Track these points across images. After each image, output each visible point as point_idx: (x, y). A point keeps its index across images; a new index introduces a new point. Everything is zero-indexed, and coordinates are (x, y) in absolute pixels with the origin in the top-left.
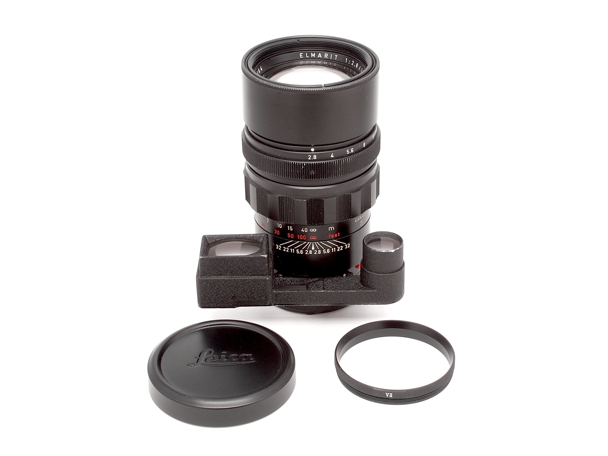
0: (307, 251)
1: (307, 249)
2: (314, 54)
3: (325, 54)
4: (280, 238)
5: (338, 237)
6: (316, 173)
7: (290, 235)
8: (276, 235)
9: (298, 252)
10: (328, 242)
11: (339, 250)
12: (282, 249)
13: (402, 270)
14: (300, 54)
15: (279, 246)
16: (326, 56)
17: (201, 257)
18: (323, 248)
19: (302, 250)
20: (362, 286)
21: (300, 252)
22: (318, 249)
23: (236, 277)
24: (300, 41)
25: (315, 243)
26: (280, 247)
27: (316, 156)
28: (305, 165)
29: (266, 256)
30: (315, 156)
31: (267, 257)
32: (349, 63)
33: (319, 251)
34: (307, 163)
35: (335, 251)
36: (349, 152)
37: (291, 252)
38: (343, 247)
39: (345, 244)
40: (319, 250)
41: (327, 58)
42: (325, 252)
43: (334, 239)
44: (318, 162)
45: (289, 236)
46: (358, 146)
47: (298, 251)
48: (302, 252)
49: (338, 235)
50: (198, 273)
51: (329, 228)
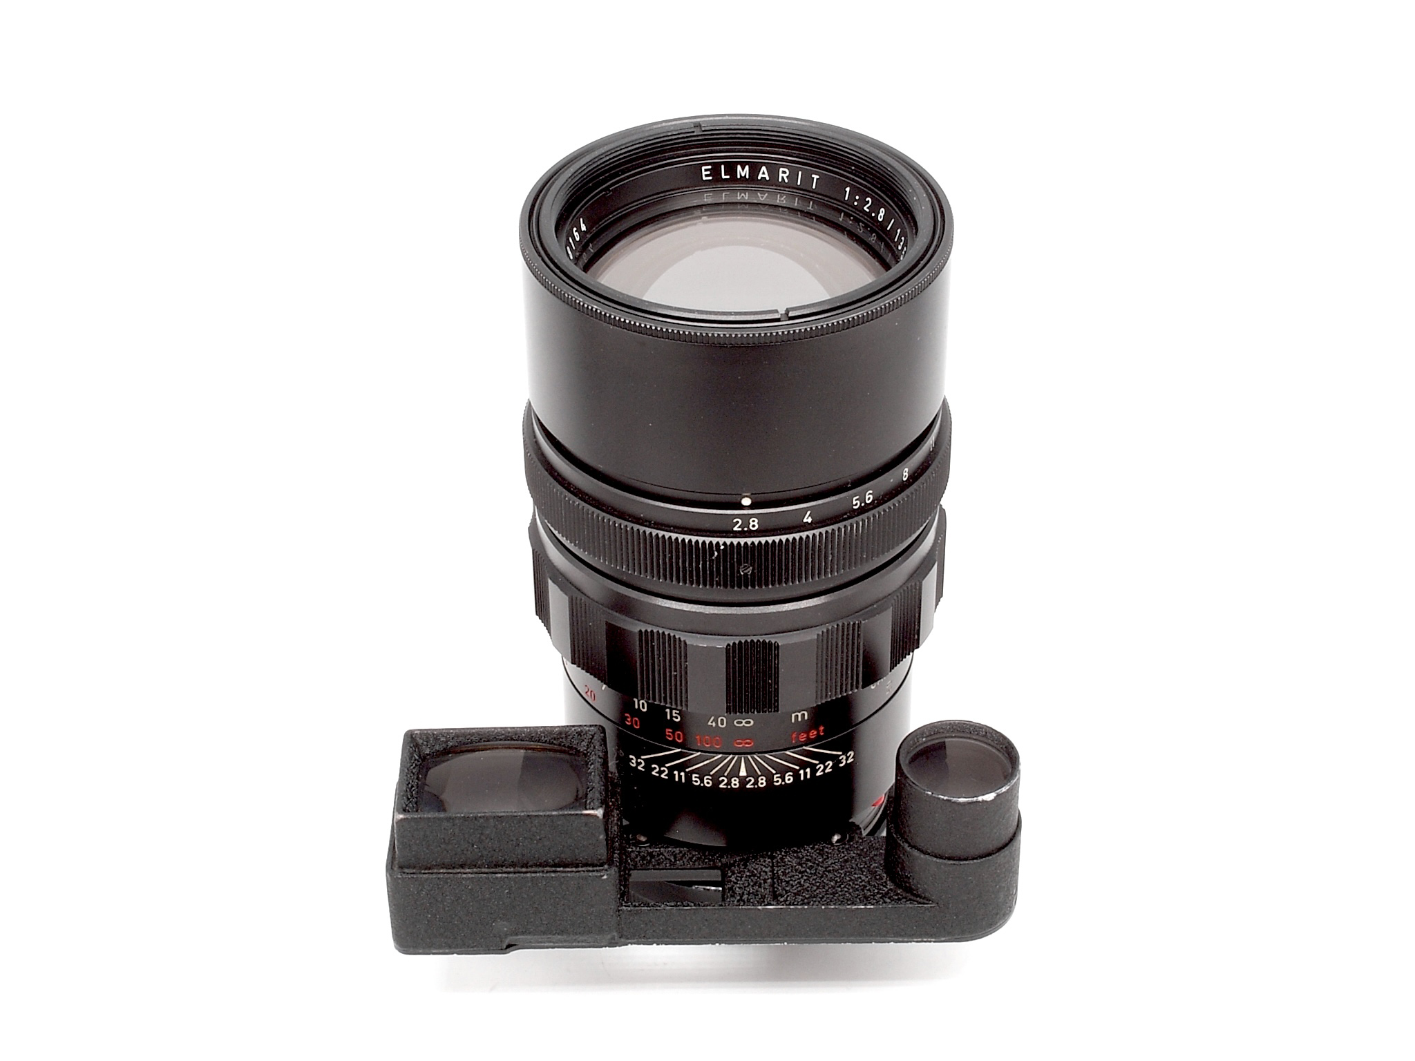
0: (723, 780)
1: (726, 774)
2: (747, 168)
3: (781, 169)
4: (642, 738)
5: (819, 738)
6: (756, 571)
7: (673, 733)
8: (631, 728)
9: (696, 781)
10: (788, 753)
11: (822, 773)
12: (648, 768)
13: (1015, 844)
14: (703, 168)
15: (639, 760)
16: (785, 176)
17: (401, 816)
18: (774, 772)
19: (710, 778)
20: (890, 885)
21: (702, 781)
22: (759, 773)
23: (508, 870)
24: (703, 129)
25: (749, 757)
26: (641, 763)
27: (756, 521)
28: (722, 547)
29: (599, 813)
30: (754, 521)
31: (604, 815)
32: (856, 203)
33: (762, 779)
34: (728, 543)
35: (808, 776)
36: (858, 502)
37: (677, 779)
38: (833, 764)
39: (840, 753)
40: (761, 776)
41: (786, 181)
42: (778, 781)
43: (806, 745)
44: (763, 540)
45: (669, 736)
46: (889, 480)
47: (697, 779)
48: (708, 783)
49: (818, 732)
50: (391, 856)
51: (793, 715)
